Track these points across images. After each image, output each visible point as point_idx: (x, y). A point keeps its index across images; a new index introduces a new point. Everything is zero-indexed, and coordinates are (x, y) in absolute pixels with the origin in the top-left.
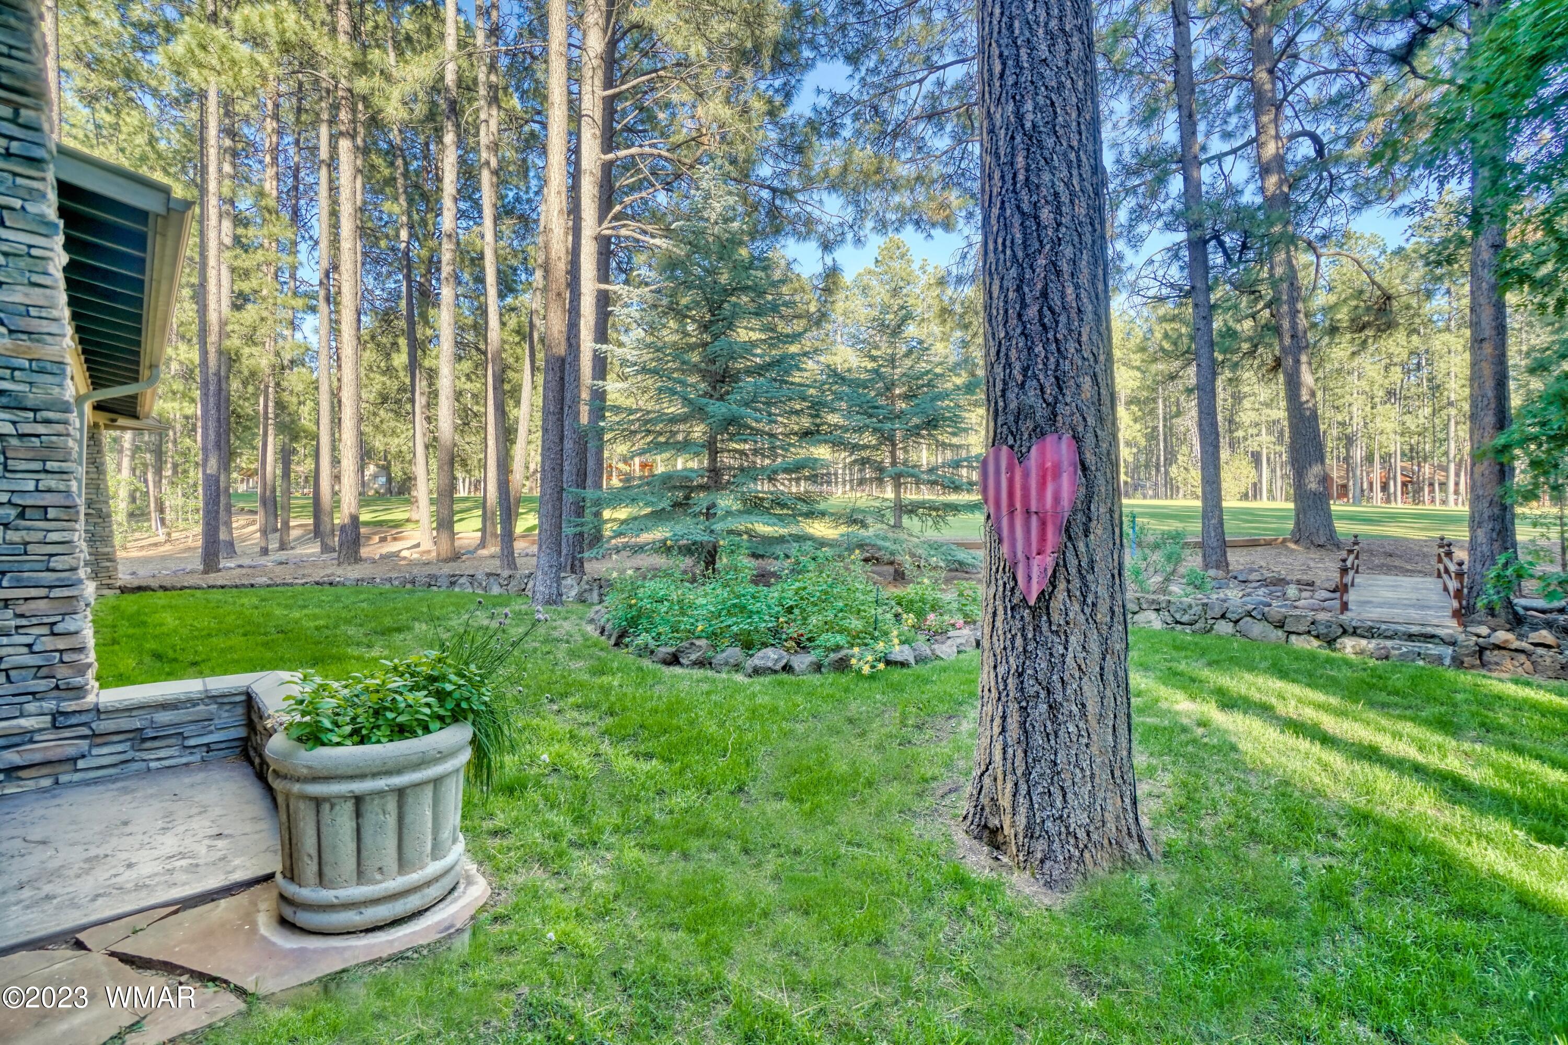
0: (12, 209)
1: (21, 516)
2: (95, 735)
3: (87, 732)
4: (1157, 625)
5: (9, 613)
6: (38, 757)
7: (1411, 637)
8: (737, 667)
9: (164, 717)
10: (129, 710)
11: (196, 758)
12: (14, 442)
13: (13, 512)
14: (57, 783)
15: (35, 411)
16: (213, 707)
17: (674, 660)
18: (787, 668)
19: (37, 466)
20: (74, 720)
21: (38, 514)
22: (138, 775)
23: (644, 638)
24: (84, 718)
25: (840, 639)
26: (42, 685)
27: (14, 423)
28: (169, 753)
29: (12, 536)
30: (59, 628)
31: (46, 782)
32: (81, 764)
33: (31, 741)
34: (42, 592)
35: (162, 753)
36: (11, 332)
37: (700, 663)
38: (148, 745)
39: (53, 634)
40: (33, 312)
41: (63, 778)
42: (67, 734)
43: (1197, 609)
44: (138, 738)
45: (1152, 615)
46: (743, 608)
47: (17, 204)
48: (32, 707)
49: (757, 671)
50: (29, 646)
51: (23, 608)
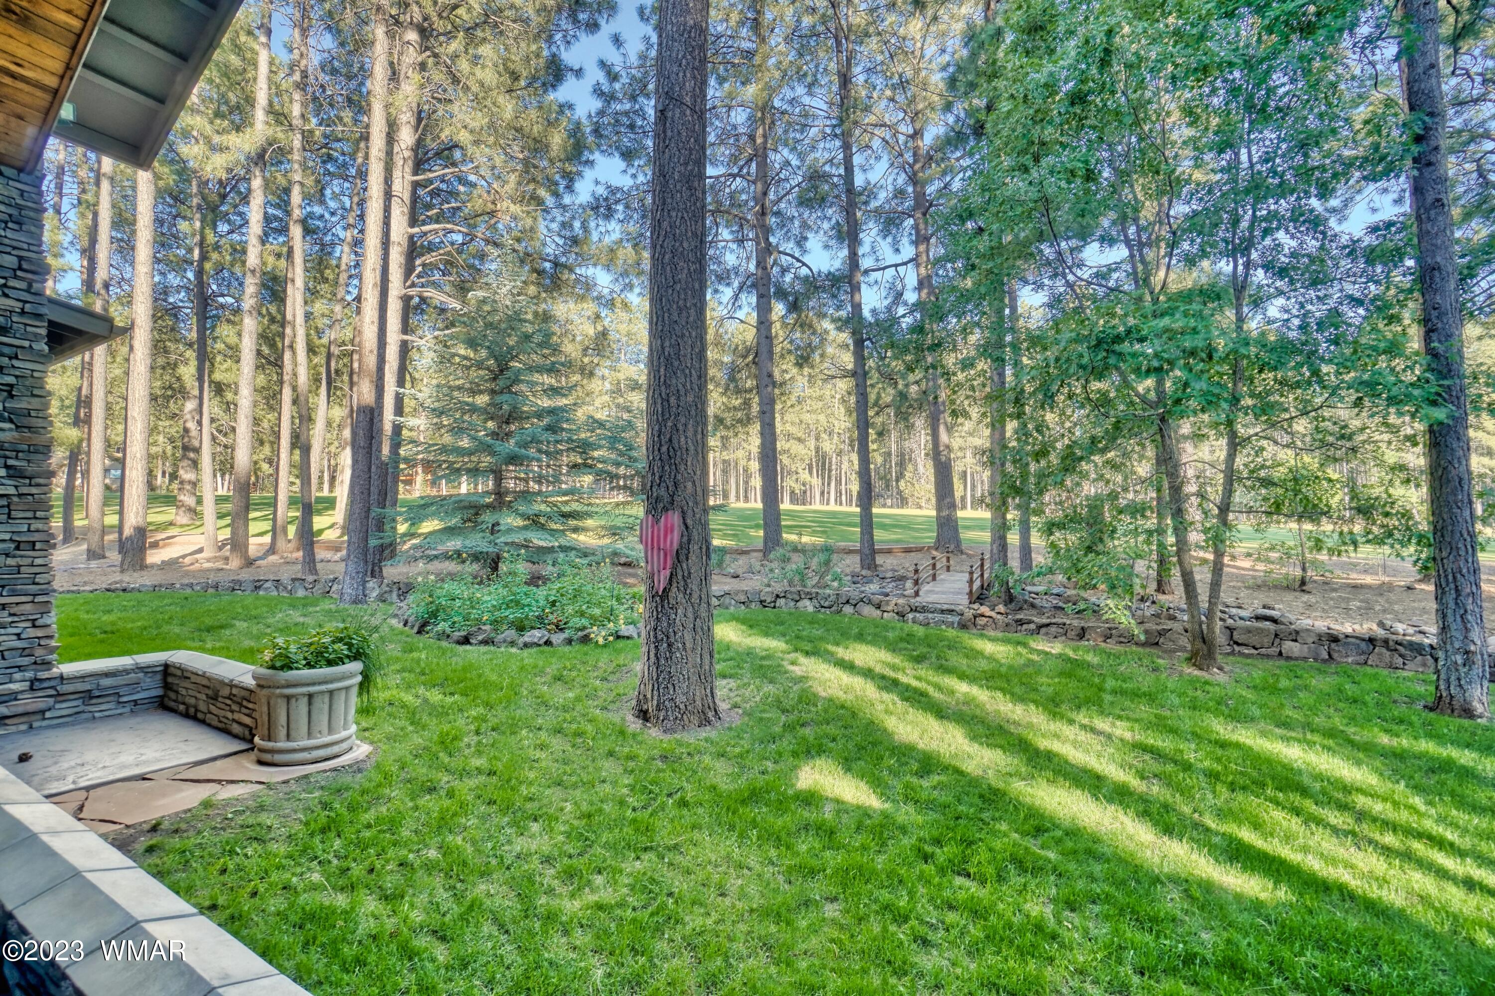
0: (23, 347)
1: (17, 548)
2: (59, 695)
3: (53, 692)
4: (811, 609)
5: (6, 613)
6: (20, 710)
7: (943, 612)
8: (513, 643)
9: (106, 682)
10: (83, 677)
11: (127, 709)
12: (15, 499)
13: (13, 546)
14: (31, 727)
15: (30, 478)
16: (141, 675)
17: (466, 641)
18: (548, 643)
19: (30, 514)
20: (45, 685)
21: (28, 547)
22: (87, 720)
23: (443, 626)
24: (52, 683)
25: (585, 622)
26: (26, 661)
27: (16, 487)
28: (108, 707)
29: (10, 561)
30: (40, 622)
31: (24, 727)
32: (48, 715)
33: (16, 699)
34: (30, 598)
35: (103, 707)
36: (17, 427)
37: (485, 642)
38: (94, 701)
39: (34, 626)
40: (33, 413)
41: (35, 725)
42: (40, 694)
43: (833, 598)
44: (88, 696)
45: (807, 602)
46: (517, 603)
47: (26, 344)
48: (18, 676)
49: (526, 645)
50: (18, 635)
51: (15, 610)
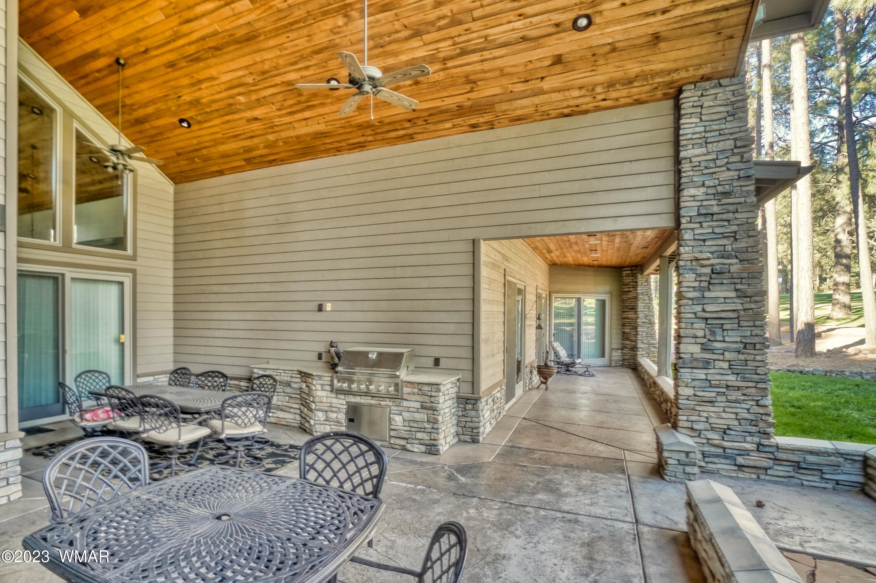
0: (740, 203)
1: (745, 348)
2: (776, 459)
3: (772, 457)
5: (740, 393)
6: (751, 463)
9: (811, 458)
10: (793, 450)
11: (830, 486)
12: (742, 313)
13: (742, 346)
14: (759, 478)
15: (750, 297)
16: (841, 460)
19: (751, 324)
20: (766, 449)
21: (752, 347)
22: (797, 485)
24: (771, 449)
26: (754, 429)
27: (742, 304)
28: (814, 479)
29: (741, 357)
30: (761, 403)
31: (754, 476)
32: (769, 472)
33: (748, 455)
34: (753, 384)
35: (810, 478)
36: (741, 261)
38: (802, 471)
39: (758, 405)
40: (750, 250)
41: (762, 477)
42: (763, 455)
44: (797, 466)
47: (742, 200)
48: (749, 439)
50: (748, 409)
51: (745, 391)
